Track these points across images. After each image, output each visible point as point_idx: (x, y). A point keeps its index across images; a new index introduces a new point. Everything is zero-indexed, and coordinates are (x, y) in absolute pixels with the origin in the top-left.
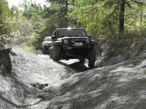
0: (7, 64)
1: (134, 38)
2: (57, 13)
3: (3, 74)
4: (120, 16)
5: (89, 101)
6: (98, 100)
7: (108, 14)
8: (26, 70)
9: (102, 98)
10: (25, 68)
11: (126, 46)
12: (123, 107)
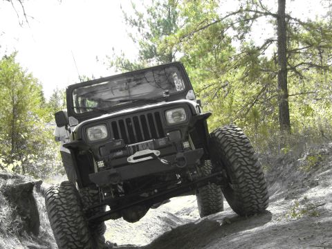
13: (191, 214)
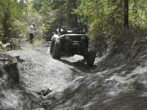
2: (66, 4)
8: (33, 75)
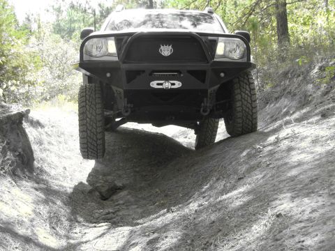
0: (20, 150)
1: (315, 54)
3: (13, 174)
4: (277, 7)
5: (222, 220)
6: (243, 216)
7: (249, 5)
8: (69, 158)
9: (251, 209)
10: (66, 153)
11: (299, 76)
12: (305, 227)
13: (189, 136)
